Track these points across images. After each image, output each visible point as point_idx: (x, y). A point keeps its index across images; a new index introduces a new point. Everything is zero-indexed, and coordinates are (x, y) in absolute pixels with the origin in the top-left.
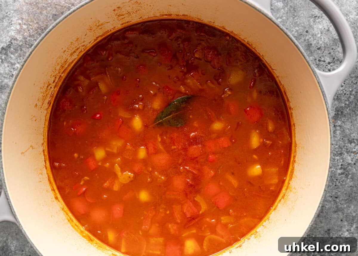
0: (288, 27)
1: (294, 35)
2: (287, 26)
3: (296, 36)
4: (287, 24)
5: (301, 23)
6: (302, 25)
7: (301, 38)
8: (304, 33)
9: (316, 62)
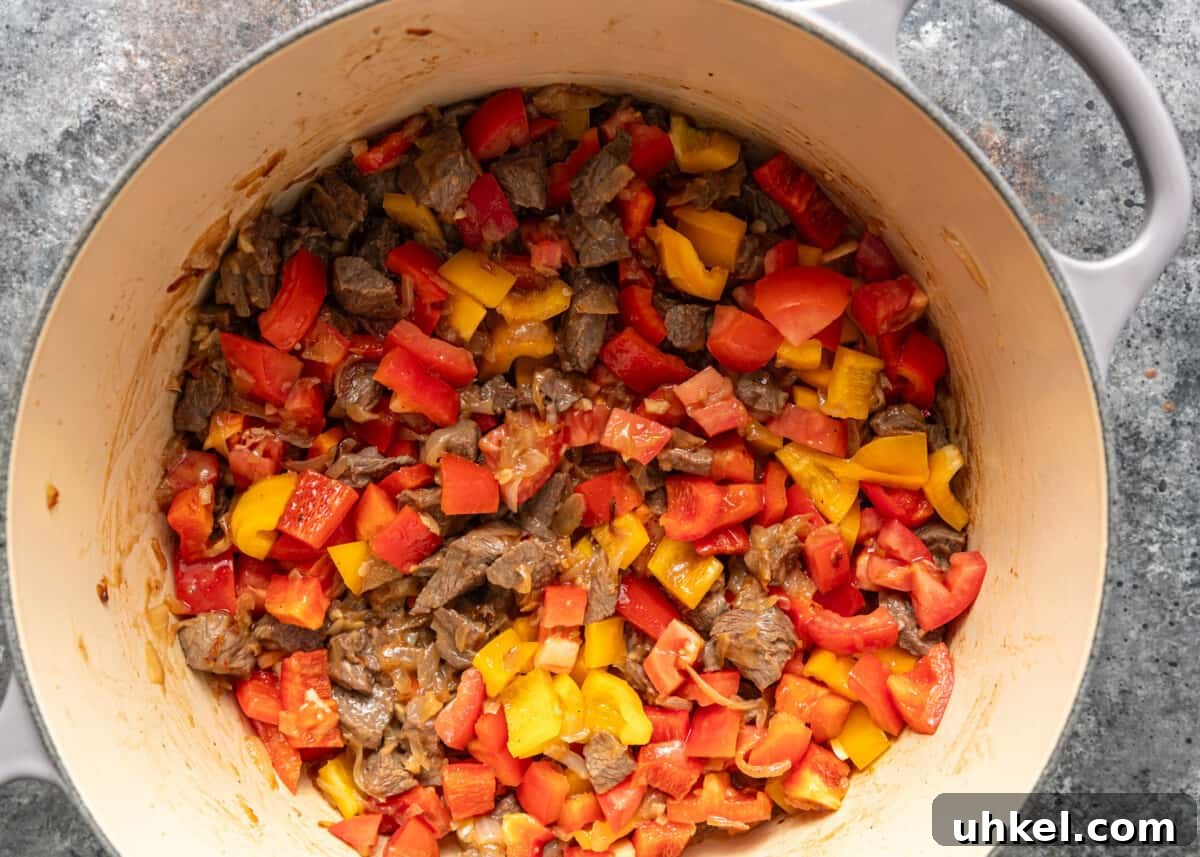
0: (1027, 89)
1: (1047, 116)
2: (1025, 84)
3: (1053, 118)
4: (1026, 78)
5: (1071, 77)
6: (1073, 84)
7: (1069, 127)
8: (1078, 109)
9: (1117, 208)
